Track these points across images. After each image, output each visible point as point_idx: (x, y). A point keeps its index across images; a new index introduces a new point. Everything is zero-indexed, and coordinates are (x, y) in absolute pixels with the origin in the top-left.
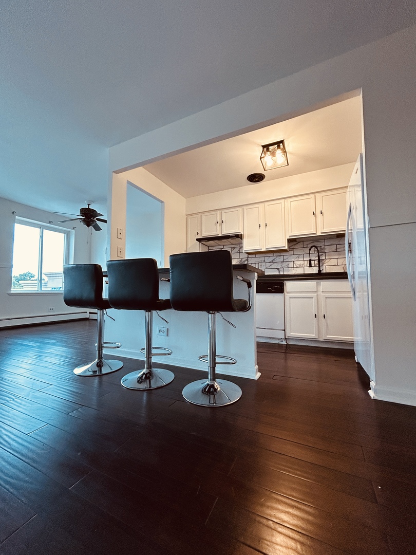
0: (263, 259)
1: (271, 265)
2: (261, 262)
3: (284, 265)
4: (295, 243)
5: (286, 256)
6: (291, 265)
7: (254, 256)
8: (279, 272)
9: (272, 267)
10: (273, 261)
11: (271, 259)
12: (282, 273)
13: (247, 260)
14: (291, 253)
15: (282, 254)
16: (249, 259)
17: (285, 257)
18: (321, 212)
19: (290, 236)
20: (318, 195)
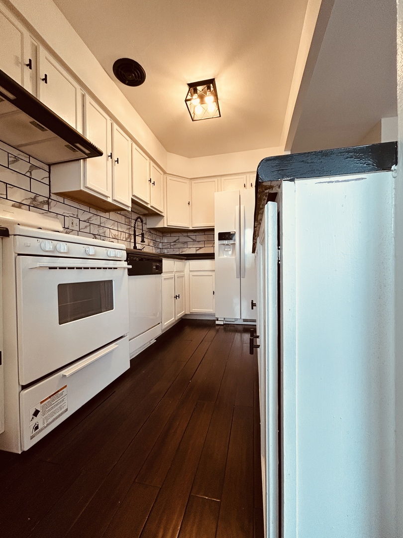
0: (75, 211)
2: (73, 216)
9: (88, 230)
10: (88, 220)
11: (86, 216)
13: (48, 203)
15: (99, 213)
17: (102, 220)
18: (154, 183)
19: (134, 196)
20: (151, 162)
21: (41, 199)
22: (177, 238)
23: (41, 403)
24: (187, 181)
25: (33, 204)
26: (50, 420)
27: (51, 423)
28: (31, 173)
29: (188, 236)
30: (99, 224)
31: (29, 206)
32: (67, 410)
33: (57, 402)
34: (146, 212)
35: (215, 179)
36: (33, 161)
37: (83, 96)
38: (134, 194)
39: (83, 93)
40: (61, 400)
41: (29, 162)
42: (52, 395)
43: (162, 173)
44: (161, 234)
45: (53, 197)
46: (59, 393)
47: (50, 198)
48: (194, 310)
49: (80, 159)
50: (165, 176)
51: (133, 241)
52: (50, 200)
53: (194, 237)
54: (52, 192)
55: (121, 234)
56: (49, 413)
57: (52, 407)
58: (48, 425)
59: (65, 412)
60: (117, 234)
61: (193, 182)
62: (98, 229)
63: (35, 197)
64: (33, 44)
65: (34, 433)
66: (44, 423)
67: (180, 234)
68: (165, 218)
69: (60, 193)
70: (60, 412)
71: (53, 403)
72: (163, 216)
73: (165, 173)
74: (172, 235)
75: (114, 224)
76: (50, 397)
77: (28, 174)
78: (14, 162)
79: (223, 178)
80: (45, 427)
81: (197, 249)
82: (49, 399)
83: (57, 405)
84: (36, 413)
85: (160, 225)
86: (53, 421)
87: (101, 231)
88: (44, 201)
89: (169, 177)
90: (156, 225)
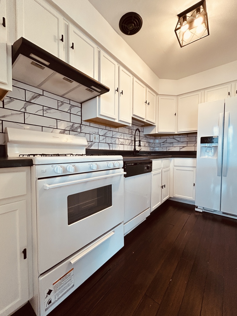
0: (96, 130)
2: (96, 133)
6: (117, 141)
7: (88, 124)
9: (105, 141)
11: (104, 132)
12: (111, 149)
13: (80, 127)
15: (111, 129)
17: (113, 133)
18: (149, 104)
19: (134, 115)
20: (147, 88)
21: (76, 125)
22: (166, 139)
23: (53, 284)
24: (175, 98)
25: (71, 129)
26: (60, 296)
27: (61, 297)
28: (70, 110)
29: (173, 138)
30: (111, 136)
31: (69, 131)
32: (73, 285)
33: (66, 282)
34: (143, 124)
35: (199, 93)
36: (72, 103)
37: (99, 52)
38: (134, 114)
39: (99, 50)
40: (69, 279)
41: (70, 104)
42: (62, 277)
43: (155, 95)
44: (154, 138)
45: (83, 123)
46: (67, 275)
47: (81, 124)
48: (177, 195)
49: (96, 96)
50: (157, 97)
51: (133, 144)
52: (81, 125)
53: (178, 139)
54: (82, 120)
55: (126, 141)
56: (60, 290)
57: (61, 285)
58: (59, 299)
59: (72, 287)
60: (123, 141)
61: (179, 97)
62: (111, 139)
63: (73, 125)
64: (65, 24)
65: (48, 306)
66: (55, 298)
67: (167, 137)
68: (157, 127)
69: (87, 120)
70: (68, 288)
71: (62, 283)
72: (155, 126)
73: (157, 94)
74: (162, 137)
75: (121, 135)
76: (60, 279)
77: (69, 111)
78: (61, 105)
79: (206, 91)
80: (56, 301)
81: (181, 147)
82: (60, 281)
83: (66, 284)
84: (50, 292)
85: (153, 132)
86: (62, 295)
87: (113, 140)
88: (78, 126)
89: (160, 97)
90: (150, 132)
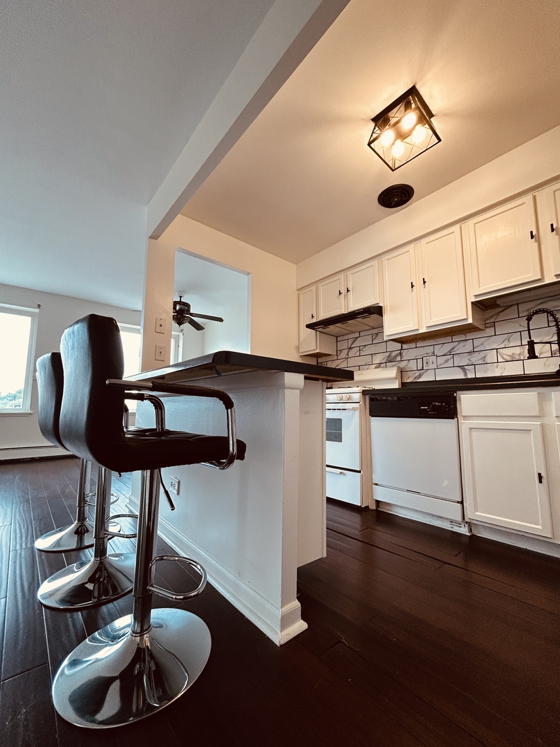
0: (430, 350)
1: (446, 361)
2: (428, 355)
3: (476, 358)
4: (499, 310)
5: (480, 341)
6: (491, 357)
7: (413, 345)
8: (466, 374)
9: (450, 363)
10: (450, 352)
11: (447, 348)
12: (471, 375)
13: (401, 354)
14: (490, 331)
15: (469, 336)
16: (404, 353)
17: (477, 342)
19: (478, 295)
21: (394, 354)
25: (388, 360)
30: (470, 350)
31: (386, 363)
45: (405, 346)
47: (402, 349)
60: (517, 353)
62: (470, 357)
63: (390, 354)
75: (507, 339)
78: (376, 337)
88: (397, 354)
